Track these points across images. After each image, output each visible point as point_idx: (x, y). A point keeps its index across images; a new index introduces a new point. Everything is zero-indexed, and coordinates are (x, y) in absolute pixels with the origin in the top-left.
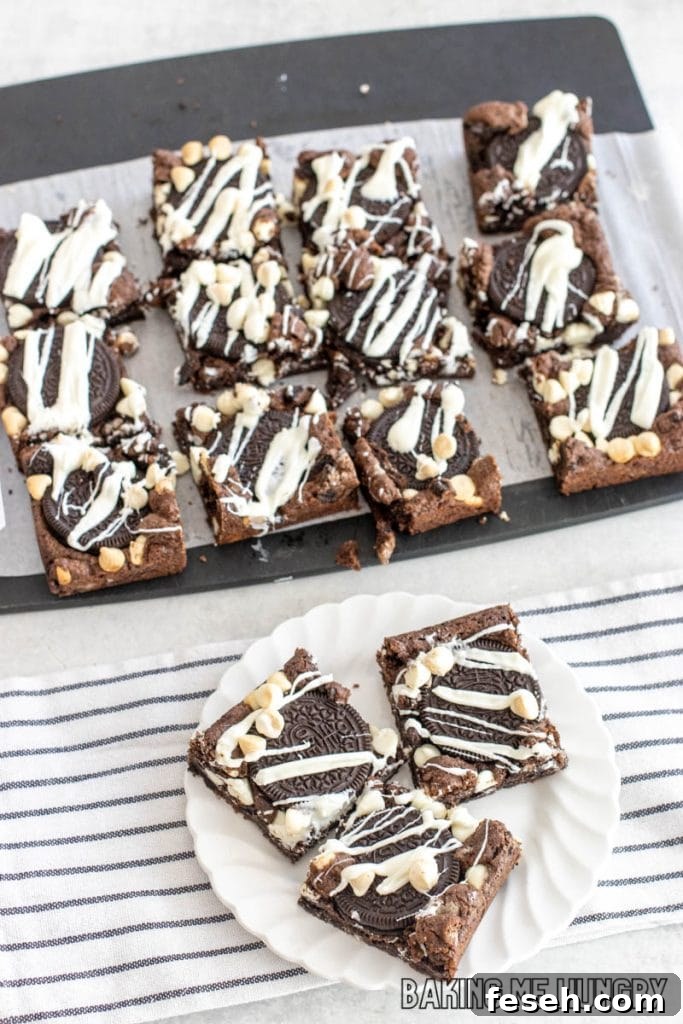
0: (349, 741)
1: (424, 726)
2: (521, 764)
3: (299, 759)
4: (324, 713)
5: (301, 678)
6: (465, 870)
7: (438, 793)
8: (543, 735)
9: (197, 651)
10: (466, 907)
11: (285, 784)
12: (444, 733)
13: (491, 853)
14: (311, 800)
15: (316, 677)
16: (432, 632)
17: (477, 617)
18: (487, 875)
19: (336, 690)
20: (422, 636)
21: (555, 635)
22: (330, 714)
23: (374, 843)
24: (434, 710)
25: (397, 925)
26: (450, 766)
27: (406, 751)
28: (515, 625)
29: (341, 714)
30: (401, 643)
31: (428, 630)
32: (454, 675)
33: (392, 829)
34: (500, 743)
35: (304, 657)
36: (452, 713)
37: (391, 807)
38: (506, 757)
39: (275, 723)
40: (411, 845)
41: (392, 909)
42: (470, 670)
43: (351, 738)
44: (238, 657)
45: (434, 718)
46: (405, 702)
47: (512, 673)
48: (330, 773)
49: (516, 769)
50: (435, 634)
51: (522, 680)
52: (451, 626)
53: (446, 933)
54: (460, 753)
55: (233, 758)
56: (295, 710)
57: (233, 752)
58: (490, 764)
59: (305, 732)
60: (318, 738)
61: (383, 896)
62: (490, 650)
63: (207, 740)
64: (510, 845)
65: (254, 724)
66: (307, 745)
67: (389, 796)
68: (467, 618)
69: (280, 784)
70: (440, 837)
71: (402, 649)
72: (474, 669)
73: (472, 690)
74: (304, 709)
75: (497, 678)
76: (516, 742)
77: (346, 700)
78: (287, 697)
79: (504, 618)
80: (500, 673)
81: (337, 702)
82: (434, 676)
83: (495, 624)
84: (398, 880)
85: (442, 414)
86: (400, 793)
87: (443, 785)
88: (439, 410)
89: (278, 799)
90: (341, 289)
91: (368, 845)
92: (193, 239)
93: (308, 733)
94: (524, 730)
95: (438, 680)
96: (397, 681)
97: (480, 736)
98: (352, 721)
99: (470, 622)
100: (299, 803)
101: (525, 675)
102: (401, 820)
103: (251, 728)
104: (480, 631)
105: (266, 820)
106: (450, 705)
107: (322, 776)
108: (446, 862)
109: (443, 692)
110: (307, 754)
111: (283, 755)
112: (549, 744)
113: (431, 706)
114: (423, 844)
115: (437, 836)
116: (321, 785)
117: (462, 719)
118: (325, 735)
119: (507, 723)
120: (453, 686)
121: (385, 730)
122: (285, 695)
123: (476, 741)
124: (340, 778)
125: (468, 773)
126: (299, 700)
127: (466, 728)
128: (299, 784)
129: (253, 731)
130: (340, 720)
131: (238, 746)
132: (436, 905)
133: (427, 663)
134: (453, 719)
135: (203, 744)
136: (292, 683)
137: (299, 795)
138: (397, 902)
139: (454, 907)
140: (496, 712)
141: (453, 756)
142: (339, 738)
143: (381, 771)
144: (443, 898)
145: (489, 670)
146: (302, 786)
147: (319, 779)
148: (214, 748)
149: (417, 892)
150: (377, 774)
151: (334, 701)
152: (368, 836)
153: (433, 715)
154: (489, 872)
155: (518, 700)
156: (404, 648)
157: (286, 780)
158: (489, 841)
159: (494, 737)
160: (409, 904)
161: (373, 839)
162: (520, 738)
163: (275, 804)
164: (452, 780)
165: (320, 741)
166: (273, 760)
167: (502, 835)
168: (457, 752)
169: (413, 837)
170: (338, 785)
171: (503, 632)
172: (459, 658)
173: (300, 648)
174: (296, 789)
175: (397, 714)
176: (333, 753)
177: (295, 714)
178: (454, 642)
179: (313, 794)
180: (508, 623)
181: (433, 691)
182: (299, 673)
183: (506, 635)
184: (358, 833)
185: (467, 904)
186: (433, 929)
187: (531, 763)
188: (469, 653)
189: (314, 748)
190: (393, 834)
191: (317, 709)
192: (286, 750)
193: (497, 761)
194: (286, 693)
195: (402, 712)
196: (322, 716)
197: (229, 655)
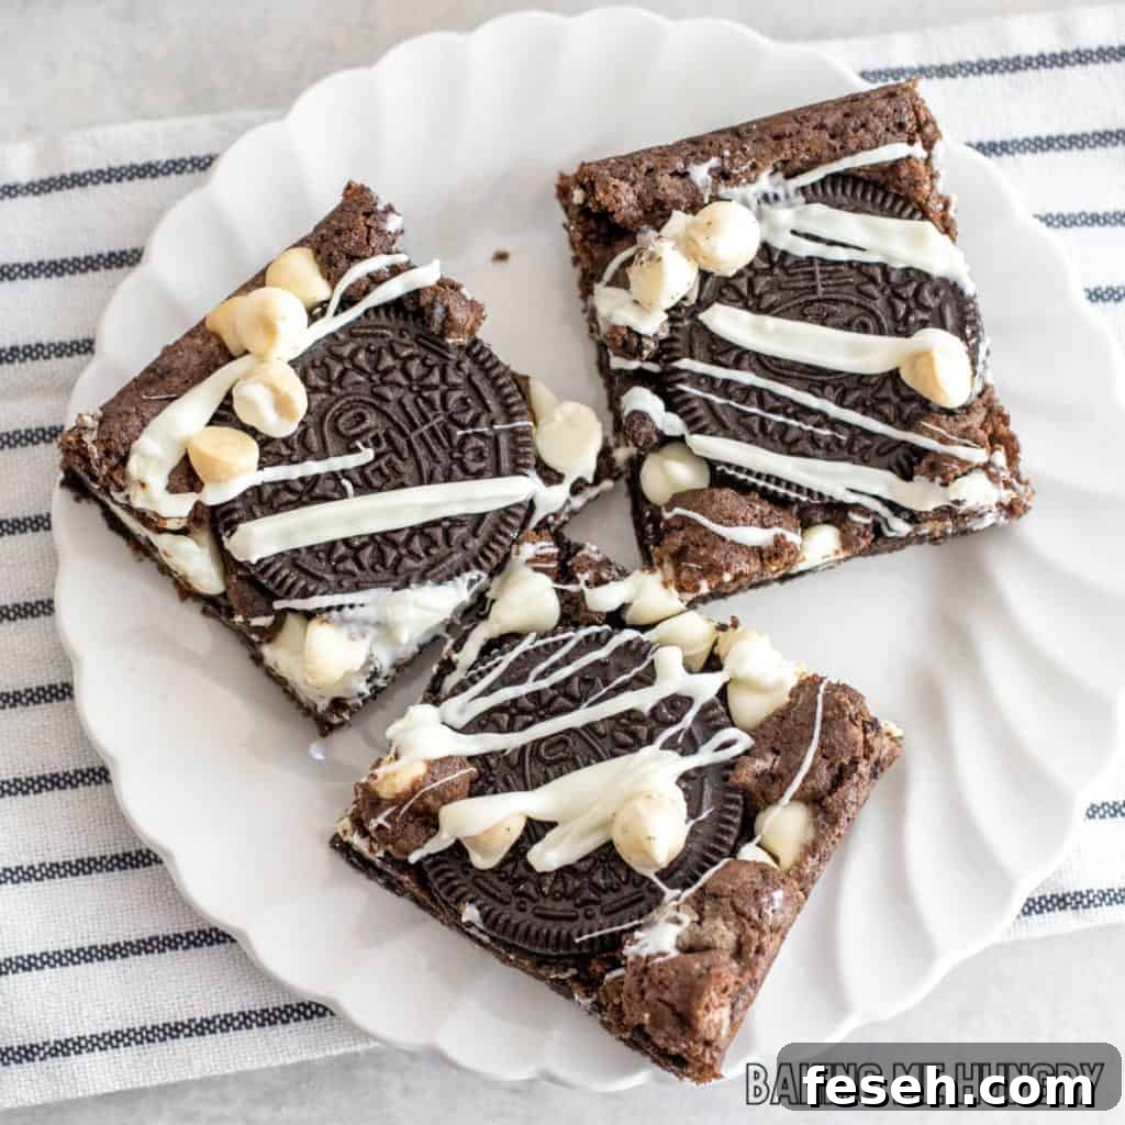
0: (475, 442)
1: (671, 407)
2: (914, 518)
3: (344, 495)
4: (415, 368)
5: (358, 271)
6: (757, 812)
7: (697, 588)
8: (979, 455)
9: (95, 144)
10: (754, 934)
11: (307, 561)
12: (723, 430)
13: (824, 778)
14: (372, 601)
15: (395, 271)
16: (706, 156)
17: (829, 122)
18: (810, 835)
19: (447, 309)
20: (680, 166)
21: (1021, 132)
22: (431, 369)
23: (528, 725)
24: (700, 367)
25: (575, 951)
26: (732, 520)
27: (621, 454)
28: (928, 146)
29: (458, 367)
30: (624, 186)
31: (698, 147)
32: (757, 273)
33: (575, 687)
34: (865, 462)
35: (367, 215)
36: (746, 377)
37: (577, 626)
38: (876, 497)
39: (282, 405)
40: (624, 738)
41: (564, 906)
42: (798, 262)
43: (481, 436)
44: (203, 164)
45: (697, 385)
46: (625, 344)
47: (909, 273)
48: (421, 530)
49: (901, 527)
50: (714, 162)
51: (935, 293)
52: (760, 140)
53: (700, 1012)
54: (761, 483)
55: (172, 489)
56: (339, 358)
57: (173, 473)
58: (835, 512)
59: (362, 418)
60: (393, 434)
61: (544, 874)
62: (856, 210)
63: (104, 442)
64: (873, 757)
65: (229, 396)
66: (367, 455)
67: (571, 588)
68: (800, 116)
69: (293, 558)
70: (698, 719)
71: (624, 199)
72: (810, 259)
73: (803, 317)
74: (361, 356)
75: (871, 289)
76: (908, 463)
77: (472, 331)
78: (321, 322)
79: (901, 126)
80: (878, 272)
81: (450, 341)
82: (704, 275)
83: (876, 144)
84: (584, 834)
86: (599, 582)
87: (711, 570)
89: (287, 595)
91: (511, 729)
93: (371, 420)
94: (932, 435)
95: (716, 288)
96: (607, 276)
97: (813, 439)
98: (484, 387)
99: (810, 134)
100: (340, 608)
101: (944, 281)
102: (598, 664)
103: (222, 406)
104: (836, 158)
105: (255, 637)
106: (738, 356)
107: (401, 538)
108: (708, 791)
109: (728, 321)
110: (366, 482)
111: (302, 480)
112: (992, 478)
113: (692, 357)
114: (651, 740)
115: (689, 719)
116: (399, 560)
117: (772, 394)
118: (414, 427)
119: (887, 410)
120: (754, 303)
121: (570, 407)
122: (313, 318)
123: (804, 455)
124: (448, 544)
125: (778, 541)
126: (350, 330)
127: (780, 418)
128: (342, 559)
129: (224, 415)
130: (454, 387)
131: (186, 458)
132: (678, 922)
133: (688, 247)
134: (747, 392)
135: (95, 452)
136: (333, 288)
137: (340, 588)
138: (577, 890)
139: (724, 934)
140: (861, 380)
141: (744, 489)
142: (449, 436)
143: (556, 515)
144: (698, 903)
145: (850, 263)
146: (350, 565)
147: (395, 545)
148: (124, 460)
149: (629, 870)
150: (544, 524)
151: (442, 335)
152: (514, 701)
153: (697, 379)
154: (816, 825)
155: (923, 357)
156: (631, 197)
157: (310, 549)
158: (822, 746)
159: (851, 444)
160: (609, 898)
161: (523, 711)
162: (920, 453)
163: (278, 605)
164: (739, 557)
165: (401, 442)
166: (276, 493)
167: (856, 732)
168: (752, 480)
169: (631, 715)
170: (442, 560)
171: (895, 166)
172: (774, 228)
173: (358, 181)
174: (335, 571)
175: (603, 366)
176: (431, 480)
177: (337, 369)
178: (765, 182)
179: (378, 584)
180: (911, 142)
181: (702, 316)
182: (353, 258)
183: (904, 172)
184: (489, 691)
185: (756, 927)
186: (667, 996)
187: (941, 519)
188: (799, 214)
189: (382, 462)
190: (576, 702)
191: (396, 356)
192: (312, 468)
193: (856, 507)
194: (315, 312)
195: (617, 363)
196: (407, 374)
197: (177, 156)
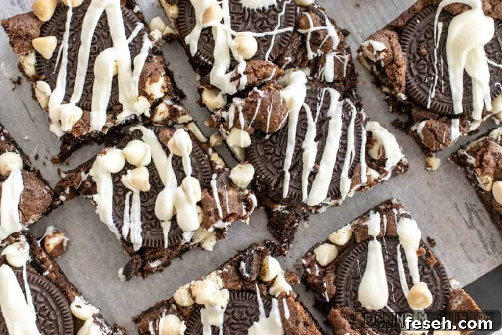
85: (402, 249)
88: (398, 247)
90: (257, 133)
92: (85, 121)
